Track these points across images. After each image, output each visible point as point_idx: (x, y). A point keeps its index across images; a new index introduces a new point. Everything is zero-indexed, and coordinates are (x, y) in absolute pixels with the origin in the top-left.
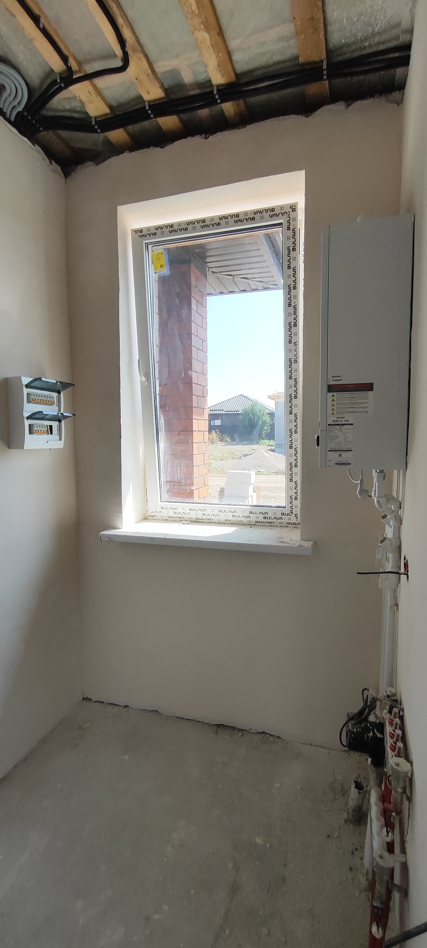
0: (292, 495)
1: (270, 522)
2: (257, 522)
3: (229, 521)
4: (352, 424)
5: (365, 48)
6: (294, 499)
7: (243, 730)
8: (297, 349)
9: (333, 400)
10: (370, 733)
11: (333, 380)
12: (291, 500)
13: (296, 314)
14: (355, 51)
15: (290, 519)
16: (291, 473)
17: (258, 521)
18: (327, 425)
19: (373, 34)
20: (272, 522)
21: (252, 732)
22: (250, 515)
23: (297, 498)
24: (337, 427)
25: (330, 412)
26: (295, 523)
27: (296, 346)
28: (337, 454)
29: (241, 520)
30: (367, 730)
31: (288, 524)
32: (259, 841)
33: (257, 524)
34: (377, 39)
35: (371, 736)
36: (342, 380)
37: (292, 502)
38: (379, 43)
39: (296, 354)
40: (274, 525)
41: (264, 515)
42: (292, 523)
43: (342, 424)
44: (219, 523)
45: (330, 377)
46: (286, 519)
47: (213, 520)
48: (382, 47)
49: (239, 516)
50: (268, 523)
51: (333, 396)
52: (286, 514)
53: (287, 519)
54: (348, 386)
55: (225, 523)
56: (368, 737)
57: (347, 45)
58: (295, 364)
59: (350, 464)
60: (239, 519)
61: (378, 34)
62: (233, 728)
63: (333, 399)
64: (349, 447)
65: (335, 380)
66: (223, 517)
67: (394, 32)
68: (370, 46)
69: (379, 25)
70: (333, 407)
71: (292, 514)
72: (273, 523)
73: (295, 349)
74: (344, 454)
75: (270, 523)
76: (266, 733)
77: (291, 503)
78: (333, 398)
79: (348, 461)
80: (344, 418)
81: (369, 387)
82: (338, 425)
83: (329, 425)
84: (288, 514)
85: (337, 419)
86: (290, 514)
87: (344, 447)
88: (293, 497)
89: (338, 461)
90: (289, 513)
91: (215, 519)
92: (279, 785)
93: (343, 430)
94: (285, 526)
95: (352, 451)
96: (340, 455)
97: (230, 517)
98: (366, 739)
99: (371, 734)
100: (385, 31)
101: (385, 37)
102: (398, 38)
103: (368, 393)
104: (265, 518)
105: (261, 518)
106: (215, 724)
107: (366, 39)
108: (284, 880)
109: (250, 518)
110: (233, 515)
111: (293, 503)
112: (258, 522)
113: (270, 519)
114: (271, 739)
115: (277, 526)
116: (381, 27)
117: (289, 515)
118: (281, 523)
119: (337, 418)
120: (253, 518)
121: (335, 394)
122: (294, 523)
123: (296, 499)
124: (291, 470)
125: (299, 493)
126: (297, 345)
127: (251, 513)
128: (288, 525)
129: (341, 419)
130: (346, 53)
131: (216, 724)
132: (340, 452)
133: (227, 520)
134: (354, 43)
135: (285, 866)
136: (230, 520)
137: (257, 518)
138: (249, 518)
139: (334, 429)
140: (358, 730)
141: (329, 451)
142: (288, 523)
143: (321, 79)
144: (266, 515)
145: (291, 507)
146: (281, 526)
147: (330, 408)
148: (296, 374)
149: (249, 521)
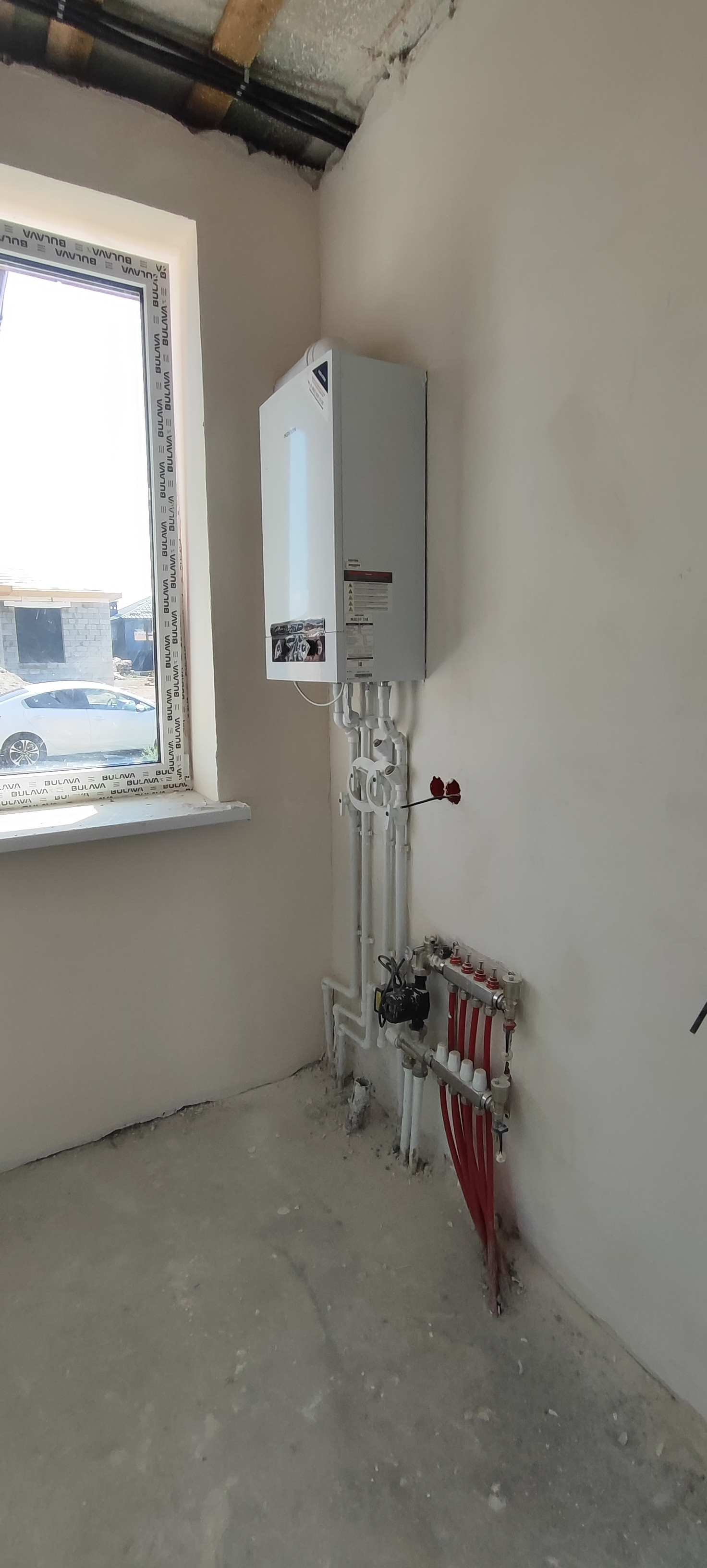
0: (173, 742)
1: (135, 789)
2: (113, 792)
3: (62, 798)
4: (371, 624)
5: (294, 87)
6: (174, 747)
7: (152, 1121)
8: (173, 508)
9: (351, 592)
10: (413, 994)
11: (349, 565)
12: (171, 749)
13: (172, 450)
14: (281, 82)
15: (169, 779)
16: (170, 707)
17: (115, 791)
18: (345, 624)
19: (312, 79)
20: (139, 788)
21: (167, 1116)
22: (104, 782)
23: (180, 744)
24: (356, 627)
25: (347, 607)
26: (175, 784)
27: (171, 503)
28: (357, 662)
29: (86, 794)
30: (409, 993)
31: (164, 788)
32: (283, 1211)
33: (114, 796)
34: (313, 86)
35: (417, 996)
36: (359, 565)
37: (173, 751)
38: (312, 93)
39: (172, 516)
40: (142, 792)
41: (129, 779)
42: (171, 786)
43: (361, 624)
44: (44, 804)
45: (346, 560)
46: (163, 780)
47: (31, 802)
48: (311, 100)
49: (84, 787)
50: (132, 791)
51: (350, 586)
52: (164, 772)
53: (165, 780)
54: (366, 574)
55: (55, 803)
56: (414, 998)
57: (276, 69)
58: (171, 531)
59: (371, 675)
60: (84, 791)
61: (318, 82)
62: (136, 1126)
63: (350, 590)
64: (369, 653)
65: (352, 565)
66: (53, 793)
67: (334, 94)
68: (301, 90)
69: (323, 73)
70: (350, 601)
71: (173, 771)
72: (140, 791)
73: (171, 509)
74: (364, 662)
75: (135, 791)
76: (188, 1106)
77: (171, 753)
78: (351, 588)
79: (368, 672)
80: (363, 615)
81: (386, 578)
82: (357, 624)
83: (347, 624)
84: (167, 772)
85: (356, 617)
86: (170, 771)
87: (364, 654)
88: (173, 744)
89: (358, 672)
90: (168, 770)
91: (35, 798)
92: (254, 1148)
93: (362, 631)
94: (161, 792)
95: (372, 658)
96: (360, 664)
97: (66, 791)
98: (413, 1001)
99: (415, 995)
100: (325, 83)
101: (322, 90)
102: (334, 102)
103: (387, 585)
104: (130, 783)
105: (123, 784)
106: (104, 1136)
107: (301, 78)
108: (339, 1223)
109: (105, 787)
110: (72, 787)
111: (173, 753)
112: (115, 793)
113: (137, 784)
114: (200, 1109)
115: (148, 793)
116: (325, 76)
117: (169, 773)
118: (154, 788)
119: (356, 615)
120: (110, 786)
121: (352, 583)
122: (173, 785)
123: (178, 746)
124: (169, 702)
125: (182, 737)
126: (173, 501)
127: (105, 778)
128: (164, 790)
129: (359, 617)
130: (270, 77)
131: (106, 1136)
132: (360, 661)
133: (59, 797)
134: (286, 72)
135: (329, 1211)
136: (64, 797)
137: (117, 784)
138: (103, 788)
139: (353, 630)
140: (403, 996)
141: (348, 659)
142: (164, 786)
143: (232, 91)
144: (132, 779)
145: (171, 761)
146: (154, 793)
147: (347, 602)
148: (173, 547)
149: (99, 794)
